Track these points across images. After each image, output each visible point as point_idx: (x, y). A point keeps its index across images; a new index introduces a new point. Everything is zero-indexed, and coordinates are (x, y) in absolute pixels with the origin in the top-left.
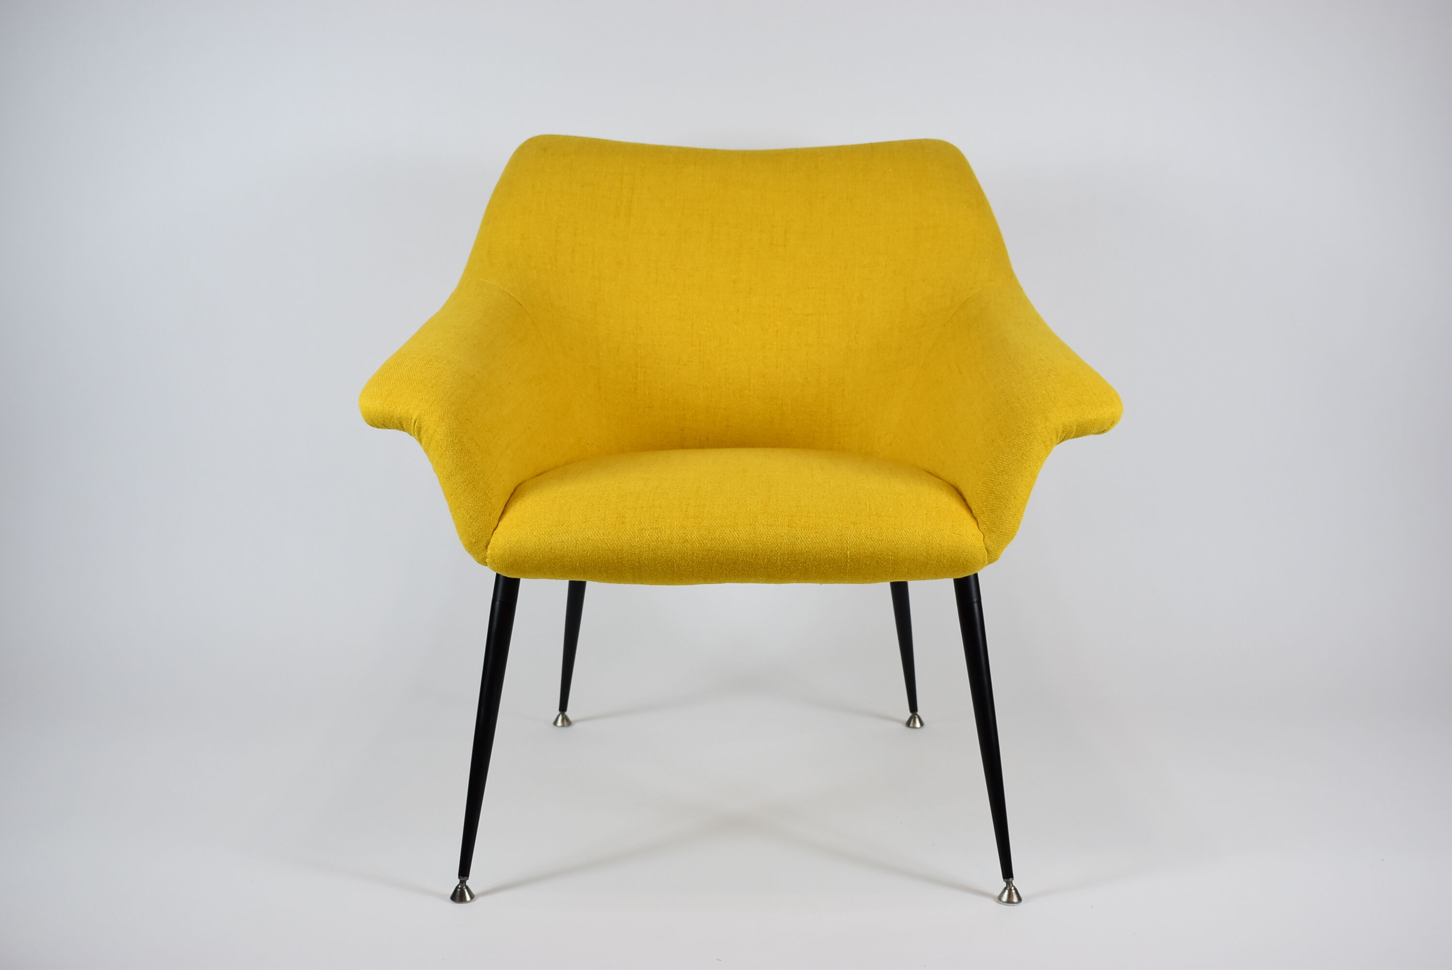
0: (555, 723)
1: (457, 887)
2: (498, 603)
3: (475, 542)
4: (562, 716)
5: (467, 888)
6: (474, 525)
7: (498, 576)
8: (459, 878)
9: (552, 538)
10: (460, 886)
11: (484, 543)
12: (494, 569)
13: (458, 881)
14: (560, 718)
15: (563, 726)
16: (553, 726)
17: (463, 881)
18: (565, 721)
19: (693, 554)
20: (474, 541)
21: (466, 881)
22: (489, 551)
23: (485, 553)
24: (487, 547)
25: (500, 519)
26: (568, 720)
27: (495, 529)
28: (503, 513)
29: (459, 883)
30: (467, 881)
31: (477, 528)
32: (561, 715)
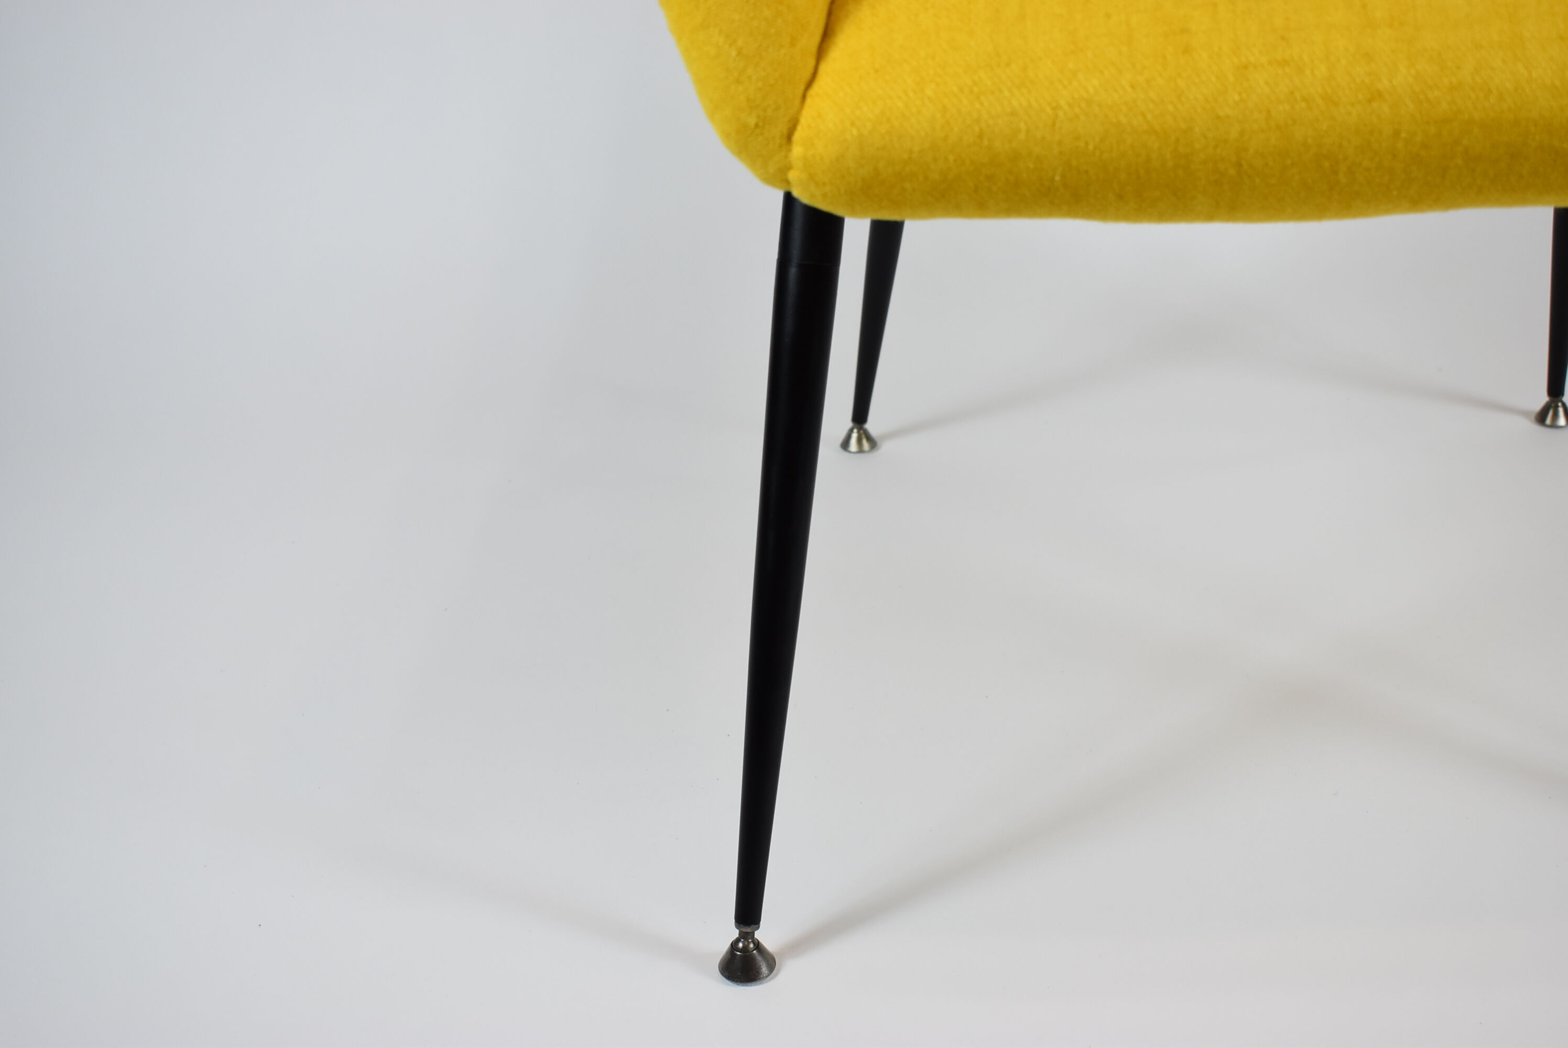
0: (845, 445)
1: (734, 945)
2: (793, 271)
3: (757, 125)
4: (858, 432)
5: (758, 946)
6: (750, 78)
7: (789, 200)
8: (737, 927)
9: (982, 104)
10: (741, 945)
11: (781, 128)
12: (780, 188)
13: (735, 933)
14: (855, 436)
15: (861, 450)
16: (841, 450)
17: (747, 933)
18: (865, 442)
19: (1397, 133)
20: (752, 121)
21: (753, 933)
22: (797, 151)
23: (786, 157)
24: (789, 137)
25: (821, 53)
26: (870, 439)
27: (809, 84)
28: (827, 34)
29: (737, 936)
30: (756, 933)
31: (760, 84)
32: (855, 431)
